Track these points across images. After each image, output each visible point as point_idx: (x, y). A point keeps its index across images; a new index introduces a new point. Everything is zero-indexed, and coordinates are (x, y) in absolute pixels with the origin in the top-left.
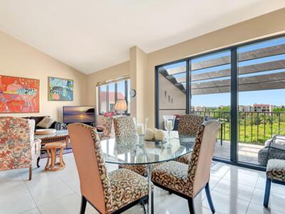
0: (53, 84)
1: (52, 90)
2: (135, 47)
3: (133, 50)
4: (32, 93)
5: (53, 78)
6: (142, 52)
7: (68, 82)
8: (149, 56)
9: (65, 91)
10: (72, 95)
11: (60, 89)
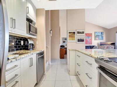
0: (96, 34)
1: (95, 37)
4: (90, 38)
5: (96, 32)
7: (102, 33)
9: (100, 36)
10: (103, 38)
11: (99, 36)
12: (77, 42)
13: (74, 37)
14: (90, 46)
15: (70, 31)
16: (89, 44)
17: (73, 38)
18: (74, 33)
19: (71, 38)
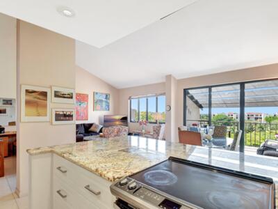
0: (97, 97)
1: (95, 102)
2: (170, 75)
3: (169, 77)
5: (97, 93)
6: (175, 79)
7: (107, 96)
8: (179, 82)
9: (104, 103)
10: (108, 106)
11: (101, 101)
12: (55, 122)
13: (45, 106)
14: (84, 124)
15: (31, 88)
16: (83, 120)
17: (40, 110)
18: (44, 94)
19: (33, 110)
